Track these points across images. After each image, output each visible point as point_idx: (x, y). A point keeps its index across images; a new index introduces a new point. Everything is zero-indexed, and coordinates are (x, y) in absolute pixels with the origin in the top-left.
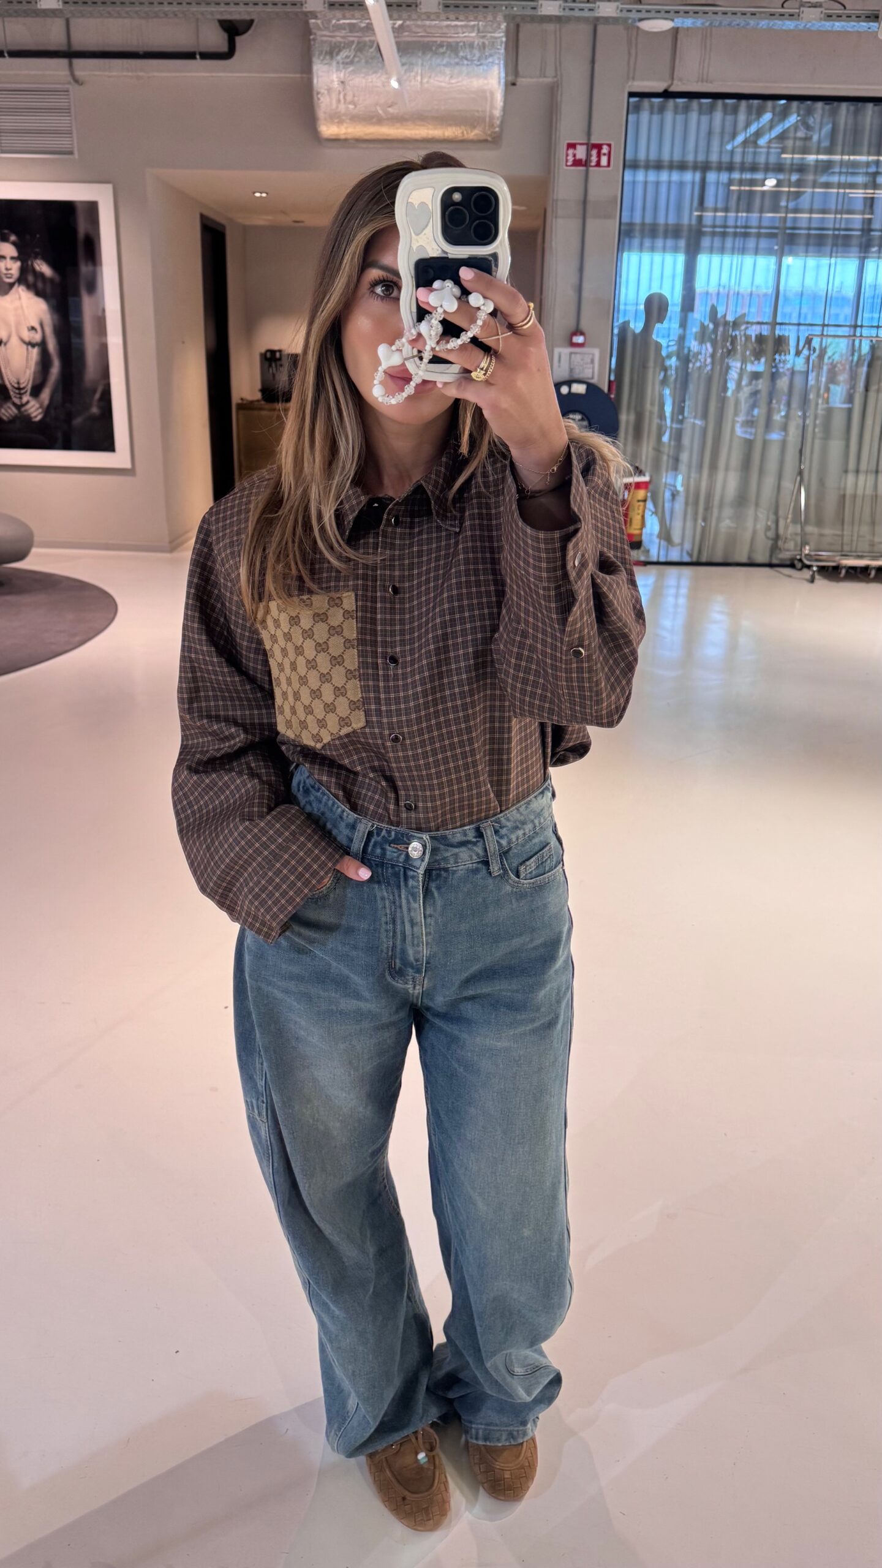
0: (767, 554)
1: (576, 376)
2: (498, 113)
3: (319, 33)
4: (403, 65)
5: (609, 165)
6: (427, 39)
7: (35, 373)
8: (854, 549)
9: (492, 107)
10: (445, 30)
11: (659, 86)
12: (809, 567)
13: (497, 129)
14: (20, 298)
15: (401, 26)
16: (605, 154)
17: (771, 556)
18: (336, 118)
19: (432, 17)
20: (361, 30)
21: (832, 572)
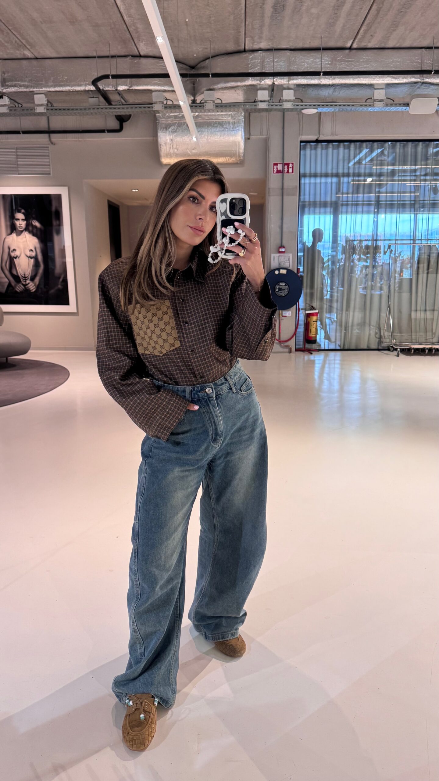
0: (377, 344)
1: (282, 266)
2: (242, 151)
3: (160, 120)
4: (198, 132)
5: (293, 172)
6: (209, 121)
7: (32, 270)
8: (417, 341)
9: (239, 148)
10: (217, 117)
11: (314, 138)
12: (396, 349)
13: (242, 158)
14: (26, 237)
15: (197, 115)
16: (291, 168)
17: (378, 346)
18: (169, 155)
19: (211, 111)
20: (180, 118)
21: (407, 352)
